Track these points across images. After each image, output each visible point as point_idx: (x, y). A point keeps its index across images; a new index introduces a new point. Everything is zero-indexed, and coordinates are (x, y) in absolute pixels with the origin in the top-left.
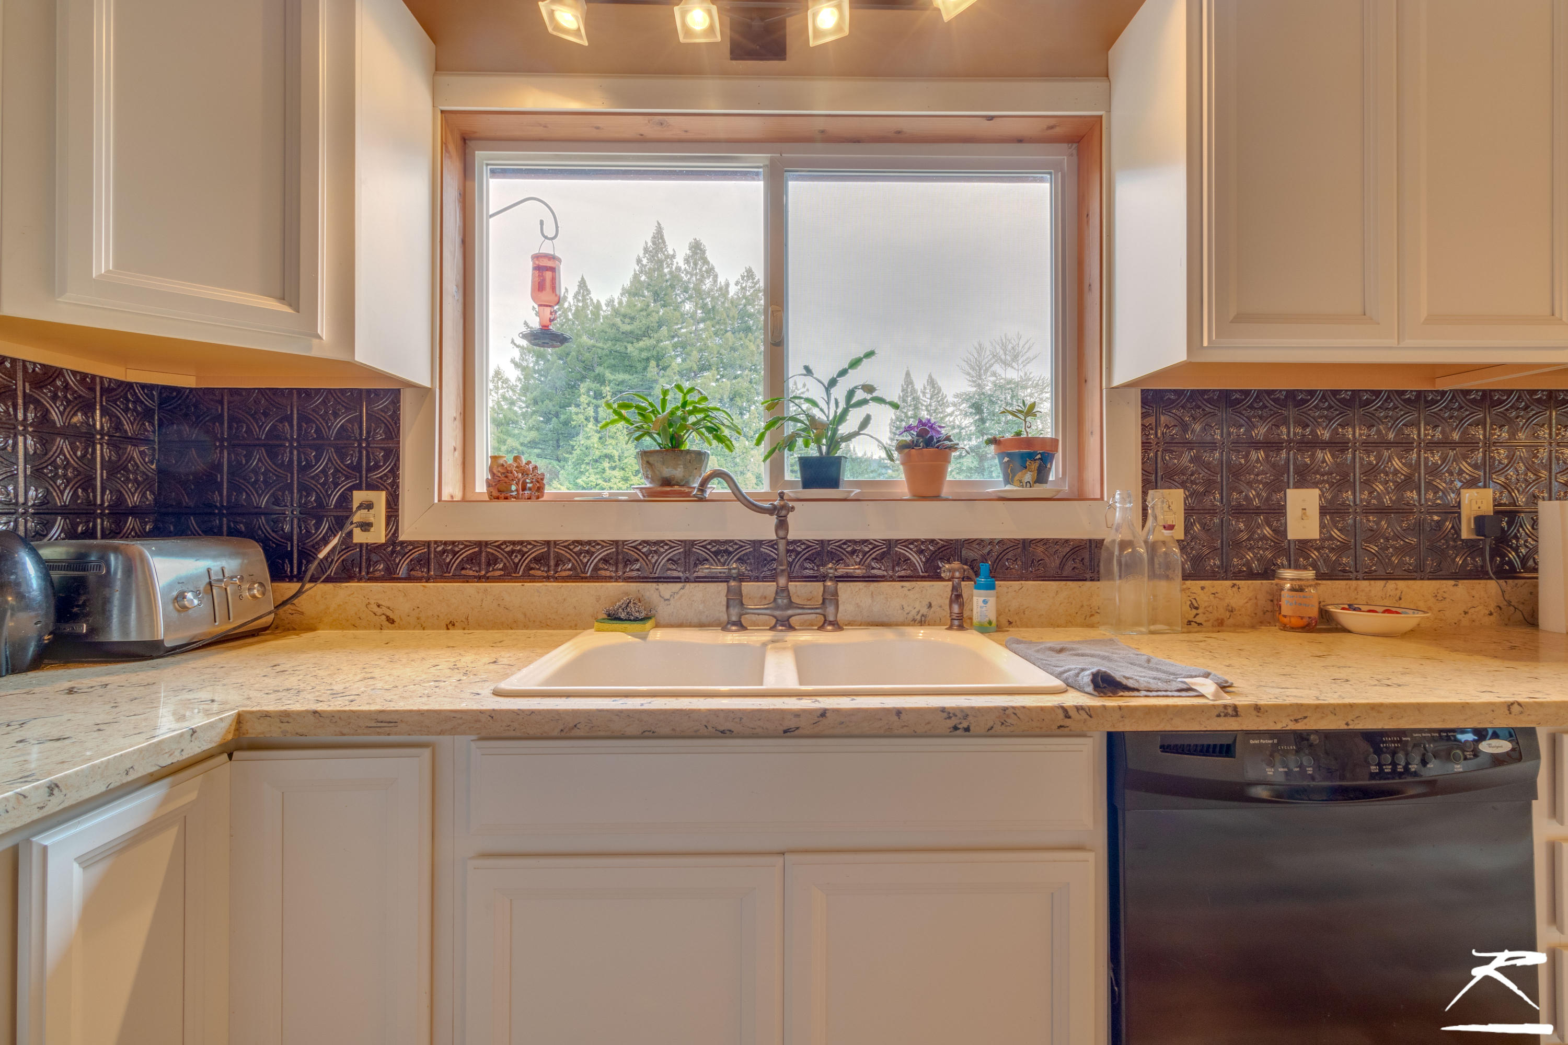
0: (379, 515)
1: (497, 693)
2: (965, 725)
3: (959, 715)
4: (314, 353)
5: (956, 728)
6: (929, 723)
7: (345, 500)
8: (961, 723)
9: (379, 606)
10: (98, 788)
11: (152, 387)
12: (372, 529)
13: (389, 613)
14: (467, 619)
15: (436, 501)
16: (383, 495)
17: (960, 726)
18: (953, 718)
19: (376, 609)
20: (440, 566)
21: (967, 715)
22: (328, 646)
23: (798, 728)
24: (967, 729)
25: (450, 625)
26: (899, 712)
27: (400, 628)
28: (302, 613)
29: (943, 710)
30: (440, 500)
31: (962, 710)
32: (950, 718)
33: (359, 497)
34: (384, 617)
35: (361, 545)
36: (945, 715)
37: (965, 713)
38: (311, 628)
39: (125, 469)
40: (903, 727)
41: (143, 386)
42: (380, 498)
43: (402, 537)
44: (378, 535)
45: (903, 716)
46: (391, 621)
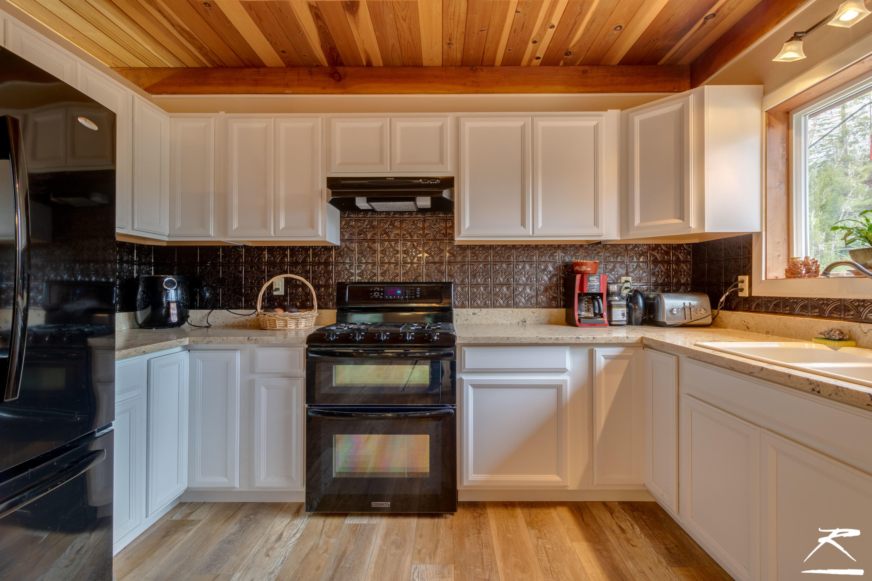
0: (745, 286)
1: (695, 345)
2: (818, 389)
3: (815, 384)
4: (692, 232)
5: (813, 390)
6: (802, 384)
7: (737, 279)
8: (816, 388)
9: (744, 322)
10: (603, 342)
11: (690, 244)
12: (744, 291)
13: (748, 325)
14: (773, 331)
15: (763, 279)
16: (747, 277)
17: (815, 389)
18: (812, 385)
19: (744, 323)
20: (766, 307)
21: (819, 385)
22: (729, 334)
23: (754, 373)
24: (819, 392)
25: (767, 333)
26: (790, 376)
27: (751, 331)
28: (723, 322)
29: (808, 379)
30: (766, 279)
31: (816, 382)
32: (811, 384)
33: (740, 278)
34: (746, 326)
35: (741, 297)
36: (809, 382)
37: (819, 384)
38: (726, 328)
39: (681, 271)
40: (791, 383)
41: (687, 244)
42: (746, 278)
43: (753, 295)
44: (745, 294)
45: (791, 378)
46: (748, 328)
